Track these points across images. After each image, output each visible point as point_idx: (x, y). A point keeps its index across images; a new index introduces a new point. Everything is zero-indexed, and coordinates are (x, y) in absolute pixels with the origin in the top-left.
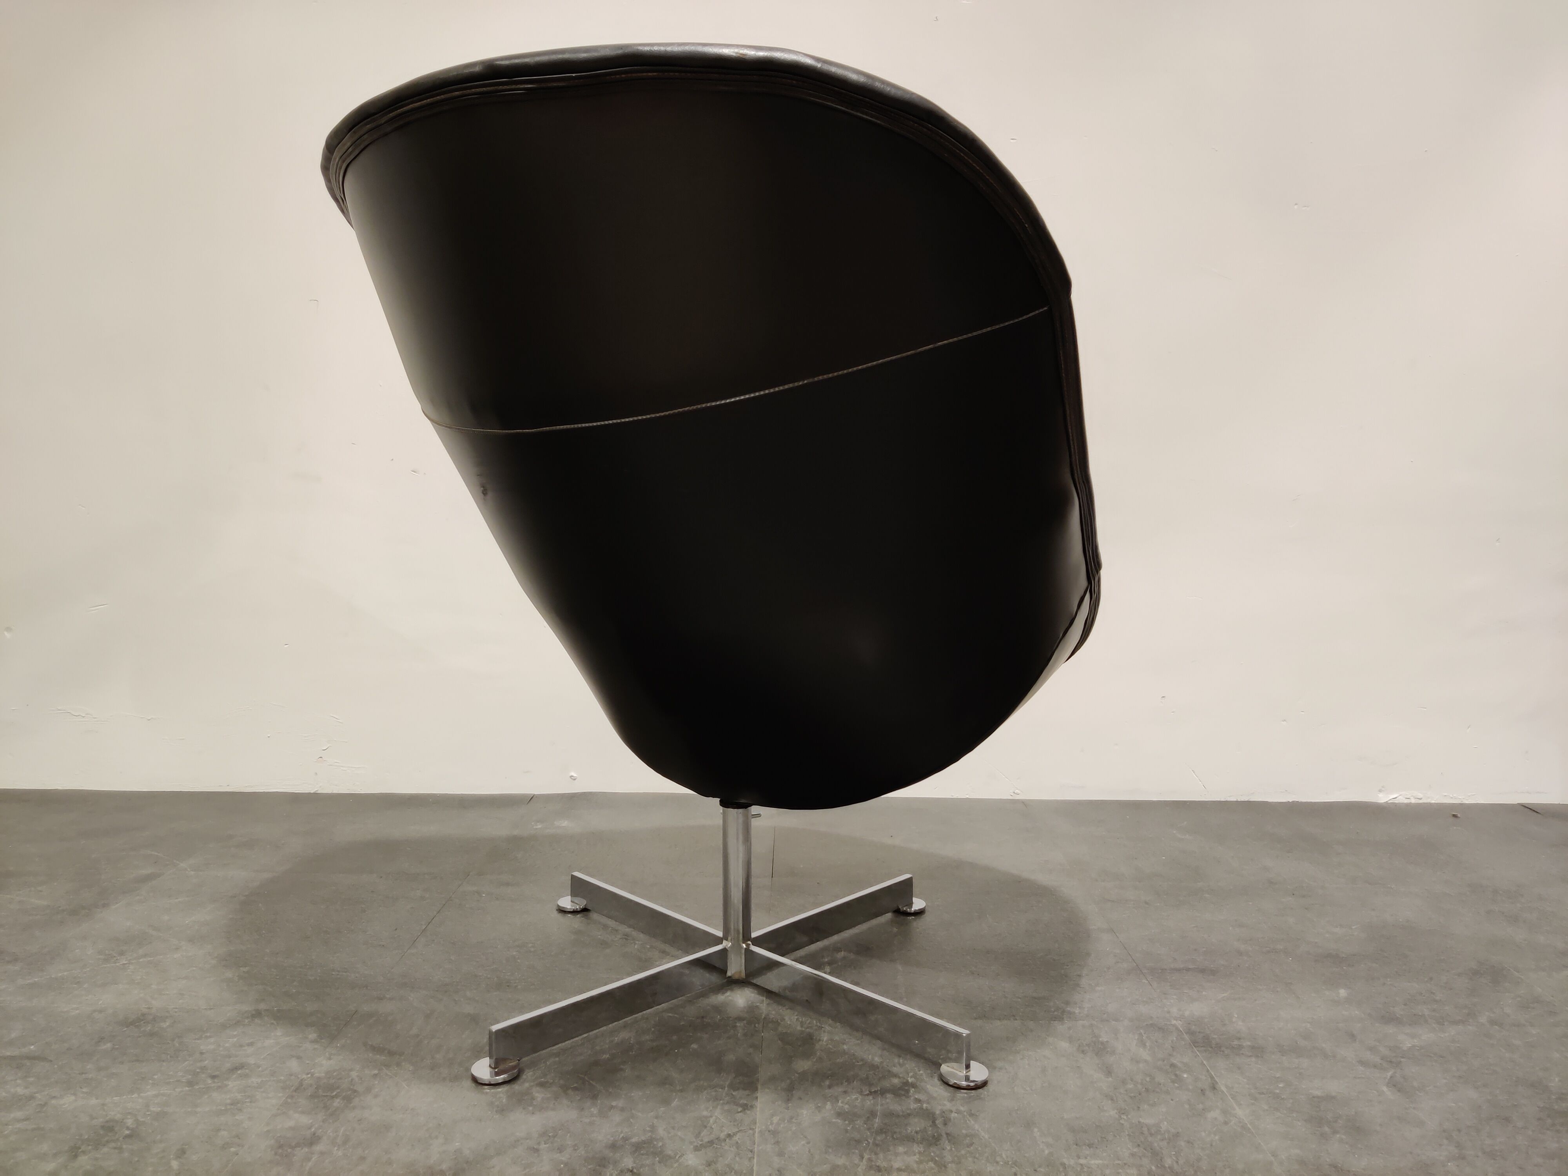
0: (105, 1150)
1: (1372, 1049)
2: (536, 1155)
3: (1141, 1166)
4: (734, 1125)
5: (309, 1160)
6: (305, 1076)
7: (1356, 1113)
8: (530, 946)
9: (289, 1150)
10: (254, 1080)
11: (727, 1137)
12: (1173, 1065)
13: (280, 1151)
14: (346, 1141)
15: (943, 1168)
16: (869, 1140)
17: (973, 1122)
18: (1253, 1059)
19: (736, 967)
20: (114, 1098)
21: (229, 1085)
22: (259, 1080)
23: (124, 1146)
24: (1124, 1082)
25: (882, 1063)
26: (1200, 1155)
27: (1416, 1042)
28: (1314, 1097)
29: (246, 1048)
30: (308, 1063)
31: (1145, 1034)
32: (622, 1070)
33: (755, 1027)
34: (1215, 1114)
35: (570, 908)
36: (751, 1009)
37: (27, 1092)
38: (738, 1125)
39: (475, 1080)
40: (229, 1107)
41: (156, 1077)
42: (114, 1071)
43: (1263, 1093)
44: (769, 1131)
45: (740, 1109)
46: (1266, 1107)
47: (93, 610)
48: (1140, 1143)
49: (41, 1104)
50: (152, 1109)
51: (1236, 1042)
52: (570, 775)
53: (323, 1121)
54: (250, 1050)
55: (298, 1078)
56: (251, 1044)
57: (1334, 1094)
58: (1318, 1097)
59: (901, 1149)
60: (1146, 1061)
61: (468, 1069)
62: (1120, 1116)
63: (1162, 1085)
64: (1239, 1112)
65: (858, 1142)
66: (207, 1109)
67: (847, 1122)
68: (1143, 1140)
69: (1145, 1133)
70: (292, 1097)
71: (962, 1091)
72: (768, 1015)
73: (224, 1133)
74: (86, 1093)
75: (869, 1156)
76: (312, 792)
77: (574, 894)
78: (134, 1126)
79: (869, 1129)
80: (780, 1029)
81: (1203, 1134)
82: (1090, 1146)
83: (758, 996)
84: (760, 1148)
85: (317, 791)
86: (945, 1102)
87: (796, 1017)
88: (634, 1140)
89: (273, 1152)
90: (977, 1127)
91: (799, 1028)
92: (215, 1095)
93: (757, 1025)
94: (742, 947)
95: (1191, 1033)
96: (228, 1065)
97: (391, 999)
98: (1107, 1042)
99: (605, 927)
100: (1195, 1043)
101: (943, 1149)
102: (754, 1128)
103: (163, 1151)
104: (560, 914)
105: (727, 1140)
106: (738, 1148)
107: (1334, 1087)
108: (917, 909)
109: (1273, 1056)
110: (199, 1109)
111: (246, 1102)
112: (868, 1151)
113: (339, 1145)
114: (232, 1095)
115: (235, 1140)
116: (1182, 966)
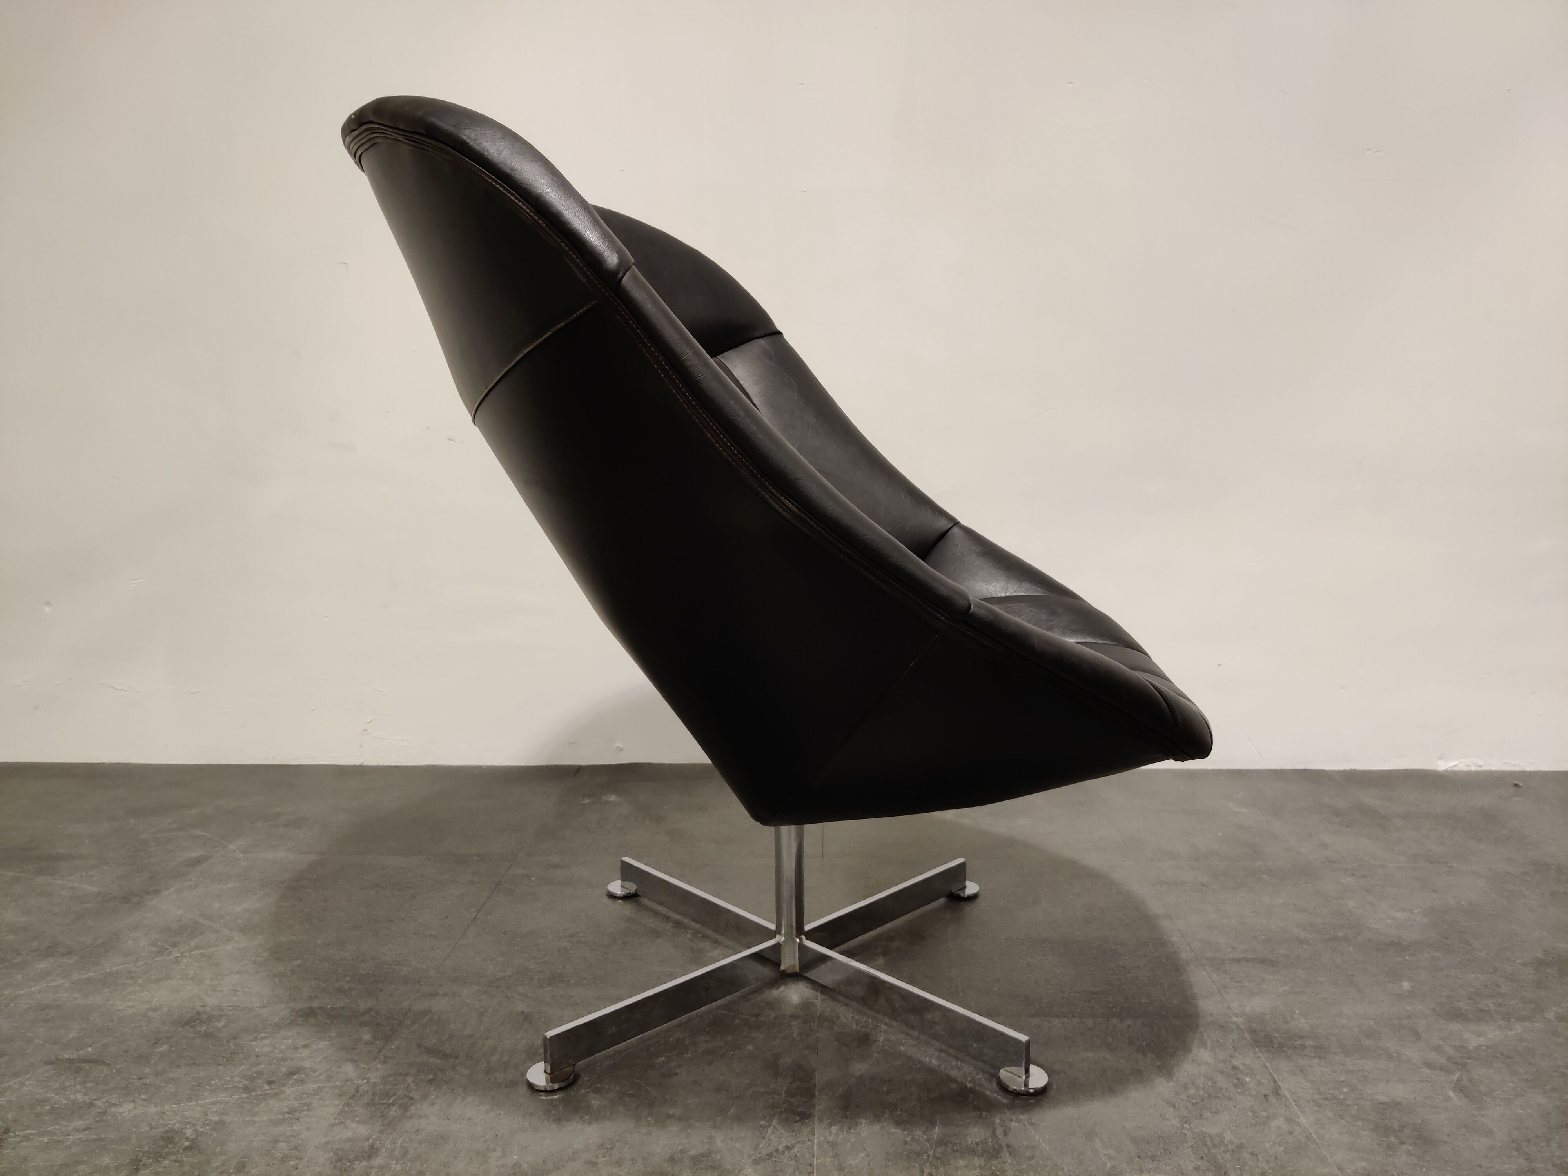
0: (166, 1163)
1: (1437, 1049)
2: (595, 1169)
4: (793, 1136)
6: (361, 1082)
7: (1422, 1121)
8: (581, 935)
9: (348, 1164)
10: (311, 1086)
11: (786, 1150)
12: (1234, 1068)
13: (339, 1164)
14: (405, 1152)
16: (929, 1152)
17: (1033, 1133)
18: (1316, 1061)
19: (789, 961)
20: (173, 1106)
21: (285, 1091)
22: (316, 1086)
23: (184, 1159)
24: (1185, 1087)
25: (939, 1066)
26: (1265, 1169)
27: (1482, 1040)
28: (1379, 1103)
29: (300, 1050)
30: (363, 1068)
31: (1205, 1032)
32: (677, 1074)
33: (810, 1025)
34: (1278, 1122)
35: (621, 894)
36: (806, 1005)
37: (86, 1099)
38: (796, 1135)
39: (531, 1086)
40: (286, 1116)
41: (213, 1082)
42: (172, 1076)
43: (1327, 1099)
44: (828, 1143)
45: (798, 1118)
46: (1331, 1115)
47: (131, 584)
48: (1203, 1155)
49: (101, 1112)
50: (210, 1118)
51: (1299, 1042)
52: (617, 746)
53: (381, 1132)
54: (305, 1053)
55: (355, 1084)
56: (306, 1046)
57: (1399, 1100)
58: (1383, 1103)
59: (961, 1163)
60: (1207, 1064)
61: (524, 1074)
62: (1183, 1125)
63: (1224, 1090)
64: (1303, 1120)
65: (918, 1154)
66: (265, 1118)
67: (906, 1132)
68: (1206, 1152)
69: (1208, 1144)
70: (348, 1105)
71: (1022, 1097)
72: (823, 1013)
73: (283, 1145)
74: (144, 1100)
75: (930, 1171)
76: (357, 764)
77: (624, 878)
78: (194, 1137)
79: (928, 1140)
80: (836, 1028)
81: (1268, 1145)
82: (1153, 1158)
83: (811, 991)
84: (820, 1161)
85: (363, 763)
86: (1005, 1110)
87: (851, 1015)
88: (692, 1153)
89: (332, 1166)
90: (1037, 1137)
91: (854, 1027)
92: (272, 1102)
93: (812, 1024)
94: (796, 941)
95: (1253, 1032)
96: (284, 1069)
97: (444, 995)
98: (1167, 1041)
99: (656, 913)
100: (1256, 1043)
101: (1004, 1163)
102: (813, 1139)
103: (223, 1165)
104: (611, 899)
105: (786, 1153)
106: (797, 1162)
107: (1399, 1091)
108: (970, 893)
109: (1337, 1057)
110: (256, 1119)
111: (303, 1110)
112: (928, 1165)
113: (397, 1159)
114: (289, 1103)
115: (294, 1152)
116: (1242, 956)
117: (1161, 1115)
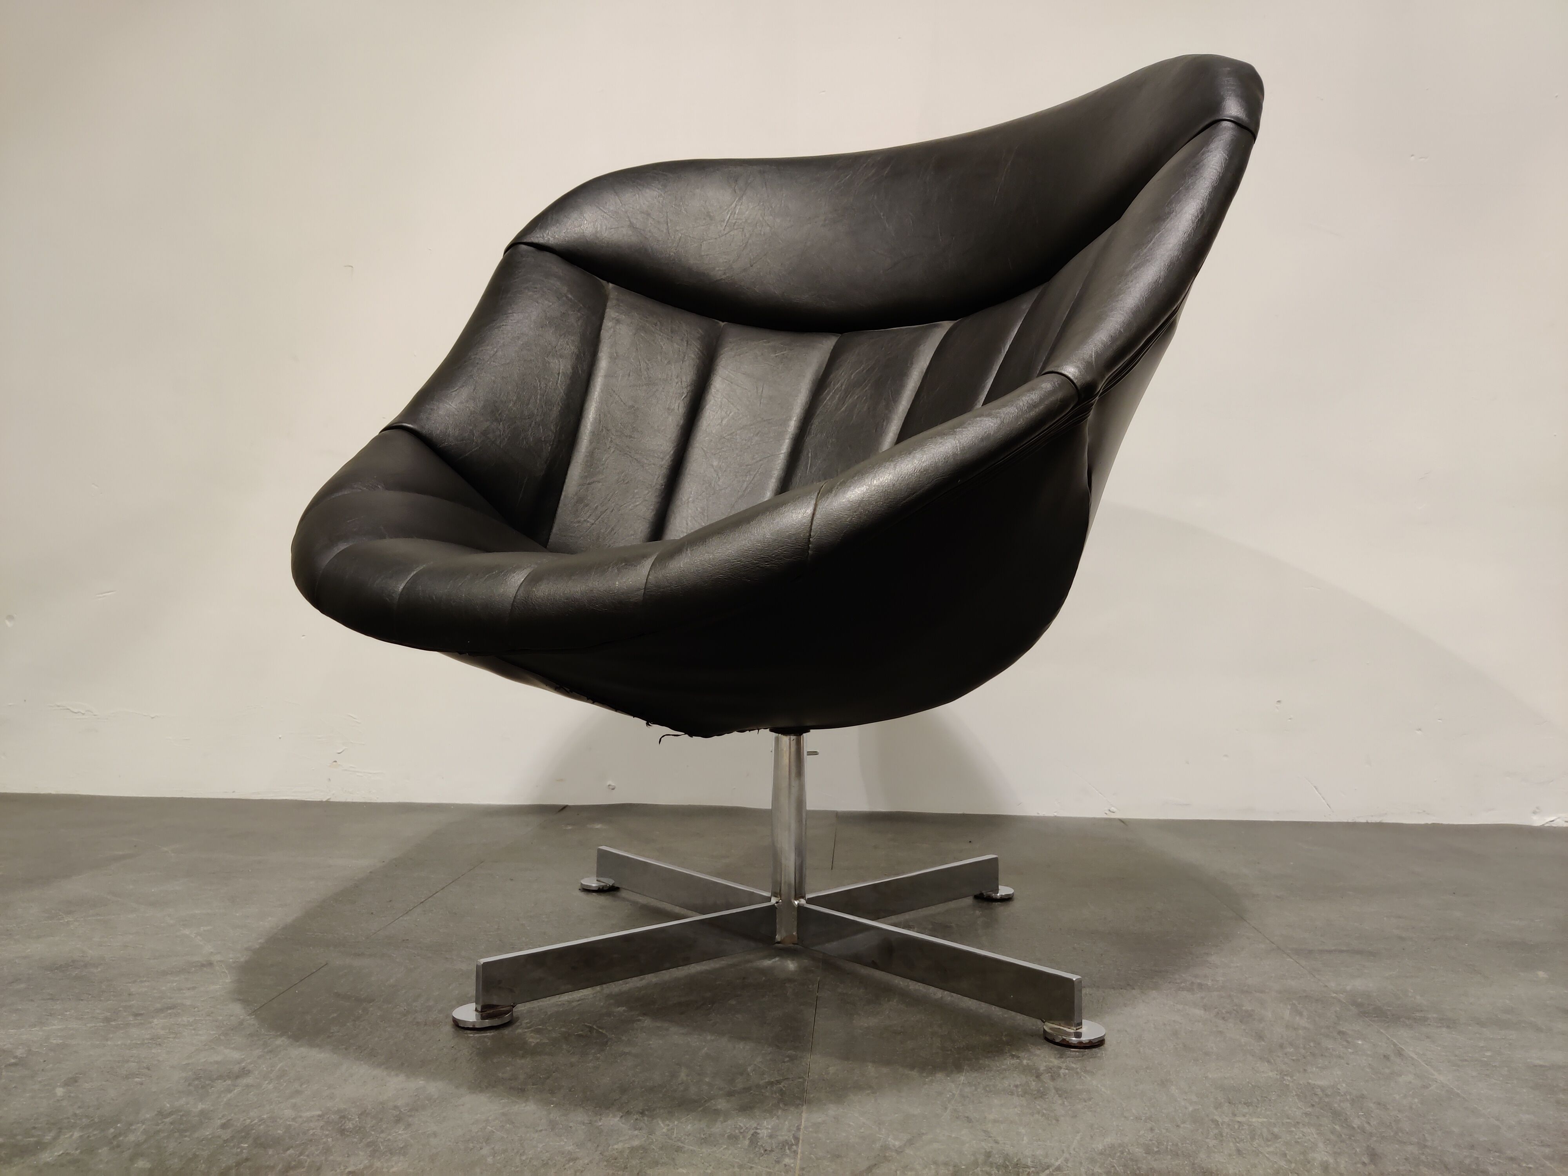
3: (1321, 1125)
4: (778, 1075)
5: (230, 1091)
8: (543, 916)
9: (208, 1082)
10: (185, 1019)
11: (769, 1086)
12: (1341, 1032)
13: (196, 1082)
14: (281, 1076)
15: (1054, 1121)
16: (954, 1093)
17: (1089, 1079)
18: (1444, 1029)
19: (786, 931)
20: (10, 1031)
21: (153, 1022)
22: (191, 1020)
24: (1281, 1046)
26: (1398, 1117)
28: (1536, 1066)
29: (185, 991)
31: (1299, 1004)
32: (638, 1022)
33: (808, 989)
34: (1408, 1078)
35: (595, 887)
36: (802, 974)
38: (783, 1074)
39: (457, 1024)
40: (146, 1041)
41: (67, 1013)
42: (20, 1007)
43: (1467, 1061)
44: (823, 1081)
45: (787, 1059)
46: (1474, 1074)
47: (99, 596)
48: (1314, 1103)
50: (52, 1041)
51: (1418, 1014)
52: (608, 784)
53: (259, 1057)
54: (189, 993)
56: (192, 988)
57: (1560, 1063)
58: (1541, 1066)
59: (996, 1101)
60: (1305, 1028)
61: (450, 1014)
62: (1283, 1078)
63: (1331, 1050)
64: (1440, 1077)
66: (119, 1043)
68: (1317, 1100)
69: (1318, 1094)
70: (225, 1035)
71: (1072, 1048)
73: (132, 1065)
75: (955, 1107)
76: (324, 800)
77: (600, 869)
78: (24, 1056)
80: (840, 990)
81: (1397, 1097)
82: (1248, 1104)
83: (812, 962)
85: (330, 799)
86: (1051, 1059)
89: (187, 1083)
90: (1094, 1083)
92: (133, 1030)
95: (1357, 1005)
96: (158, 1006)
98: (1253, 1011)
100: (1364, 1014)
101: (1052, 1103)
102: (804, 1077)
104: (583, 893)
106: (781, 1095)
108: (1003, 894)
109: (1470, 1028)
110: (109, 1043)
111: (169, 1038)
112: (953, 1102)
113: (271, 1080)
114: (153, 1031)
115: (146, 1071)
116: (1333, 948)
117: (1253, 1068)
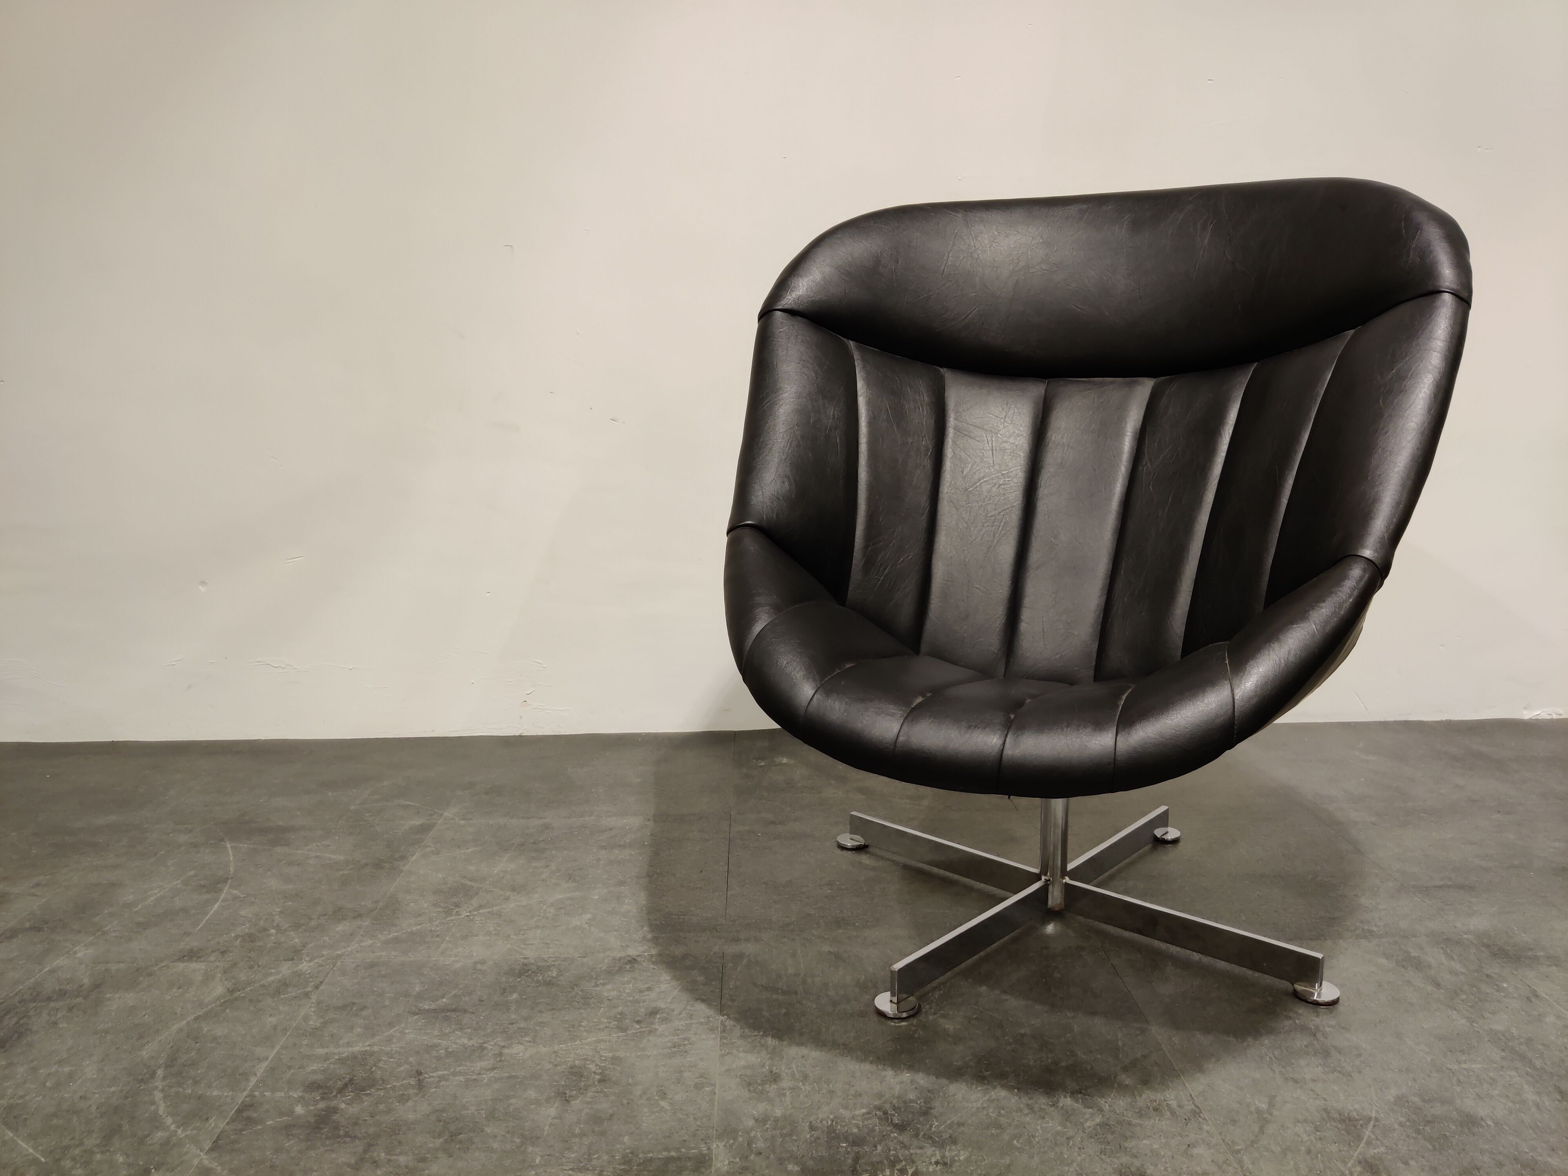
3: (1517, 1068)
6: (722, 1018)
9: (760, 1088)
10: (678, 1023)
12: (1489, 976)
17: (1348, 1035)
18: (1553, 967)
19: (1055, 900)
24: (1455, 993)
26: (1561, 1056)
31: (1447, 947)
34: (1551, 1019)
35: (851, 845)
41: (584, 1024)
45: (1138, 1032)
47: (290, 563)
48: (1503, 1048)
51: (1530, 953)
56: (649, 989)
60: (1463, 973)
62: (1472, 1025)
63: (1490, 995)
66: (655, 1053)
68: (1504, 1045)
69: (1502, 1038)
70: (724, 1038)
73: (688, 1074)
74: (530, 1042)
76: (517, 735)
77: (852, 831)
85: (522, 733)
94: (1062, 882)
95: (1487, 946)
96: (642, 1010)
98: (1419, 957)
100: (1494, 955)
110: (647, 1053)
116: (1441, 883)
117: (1448, 1017)
